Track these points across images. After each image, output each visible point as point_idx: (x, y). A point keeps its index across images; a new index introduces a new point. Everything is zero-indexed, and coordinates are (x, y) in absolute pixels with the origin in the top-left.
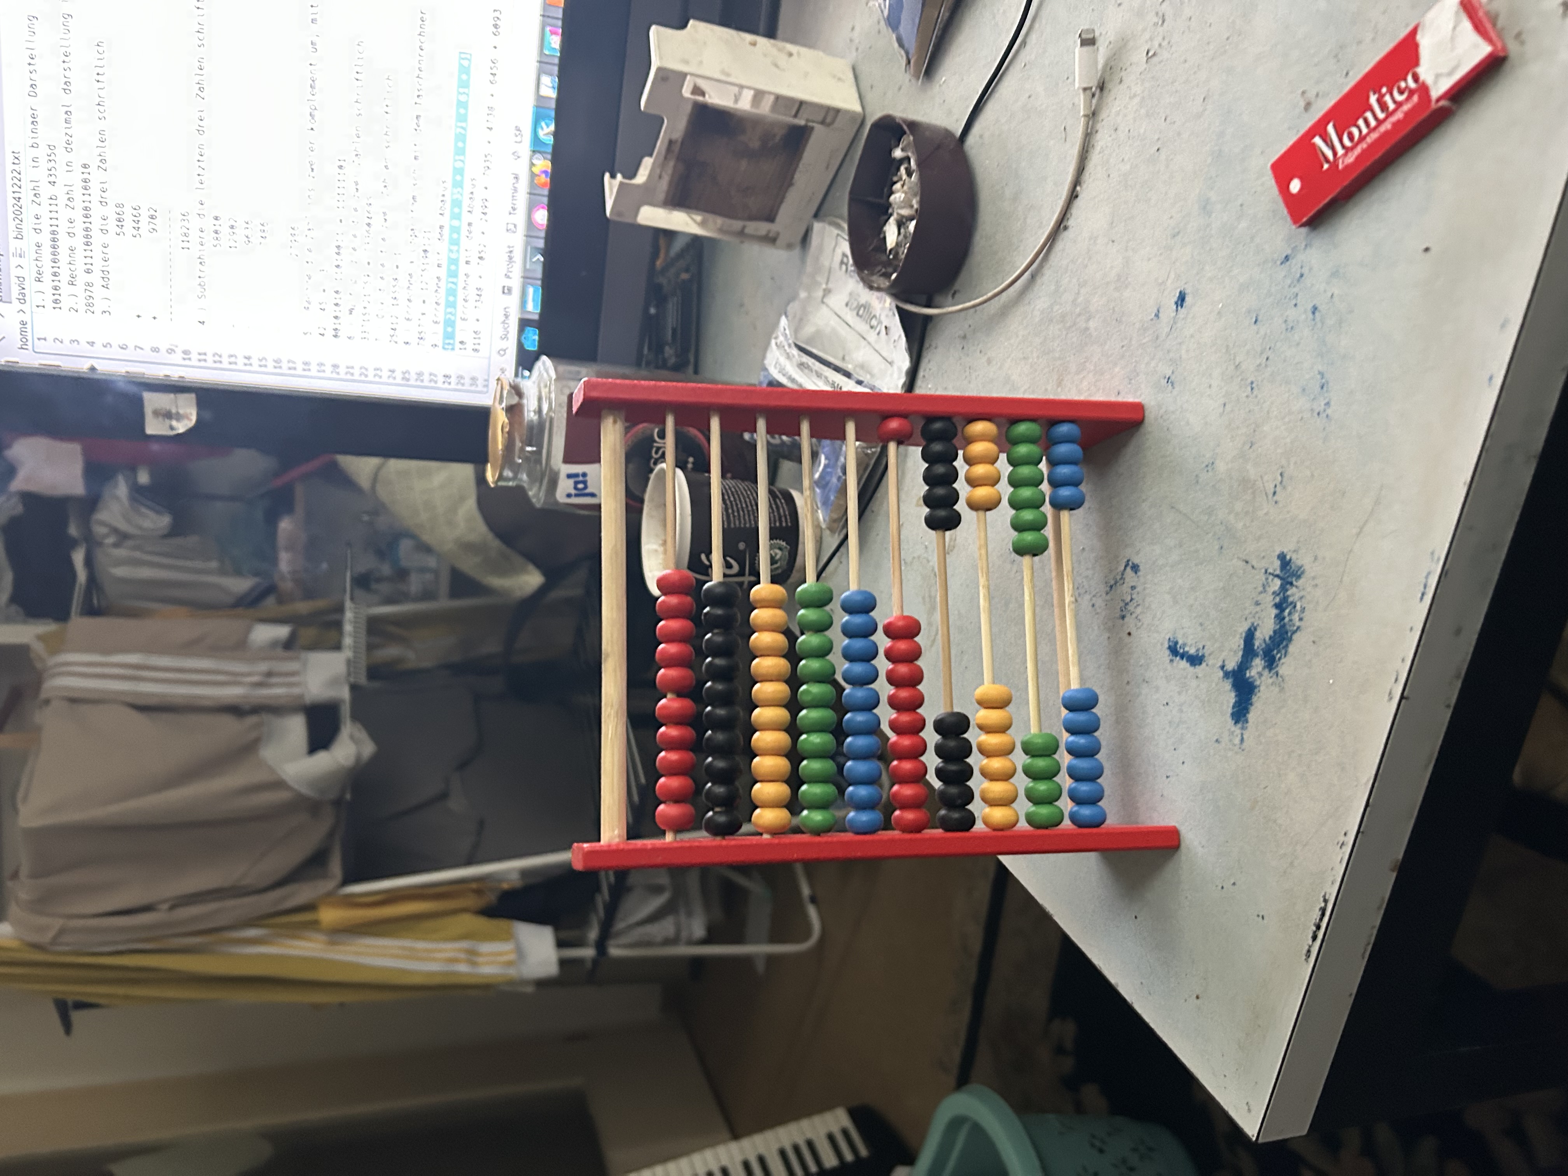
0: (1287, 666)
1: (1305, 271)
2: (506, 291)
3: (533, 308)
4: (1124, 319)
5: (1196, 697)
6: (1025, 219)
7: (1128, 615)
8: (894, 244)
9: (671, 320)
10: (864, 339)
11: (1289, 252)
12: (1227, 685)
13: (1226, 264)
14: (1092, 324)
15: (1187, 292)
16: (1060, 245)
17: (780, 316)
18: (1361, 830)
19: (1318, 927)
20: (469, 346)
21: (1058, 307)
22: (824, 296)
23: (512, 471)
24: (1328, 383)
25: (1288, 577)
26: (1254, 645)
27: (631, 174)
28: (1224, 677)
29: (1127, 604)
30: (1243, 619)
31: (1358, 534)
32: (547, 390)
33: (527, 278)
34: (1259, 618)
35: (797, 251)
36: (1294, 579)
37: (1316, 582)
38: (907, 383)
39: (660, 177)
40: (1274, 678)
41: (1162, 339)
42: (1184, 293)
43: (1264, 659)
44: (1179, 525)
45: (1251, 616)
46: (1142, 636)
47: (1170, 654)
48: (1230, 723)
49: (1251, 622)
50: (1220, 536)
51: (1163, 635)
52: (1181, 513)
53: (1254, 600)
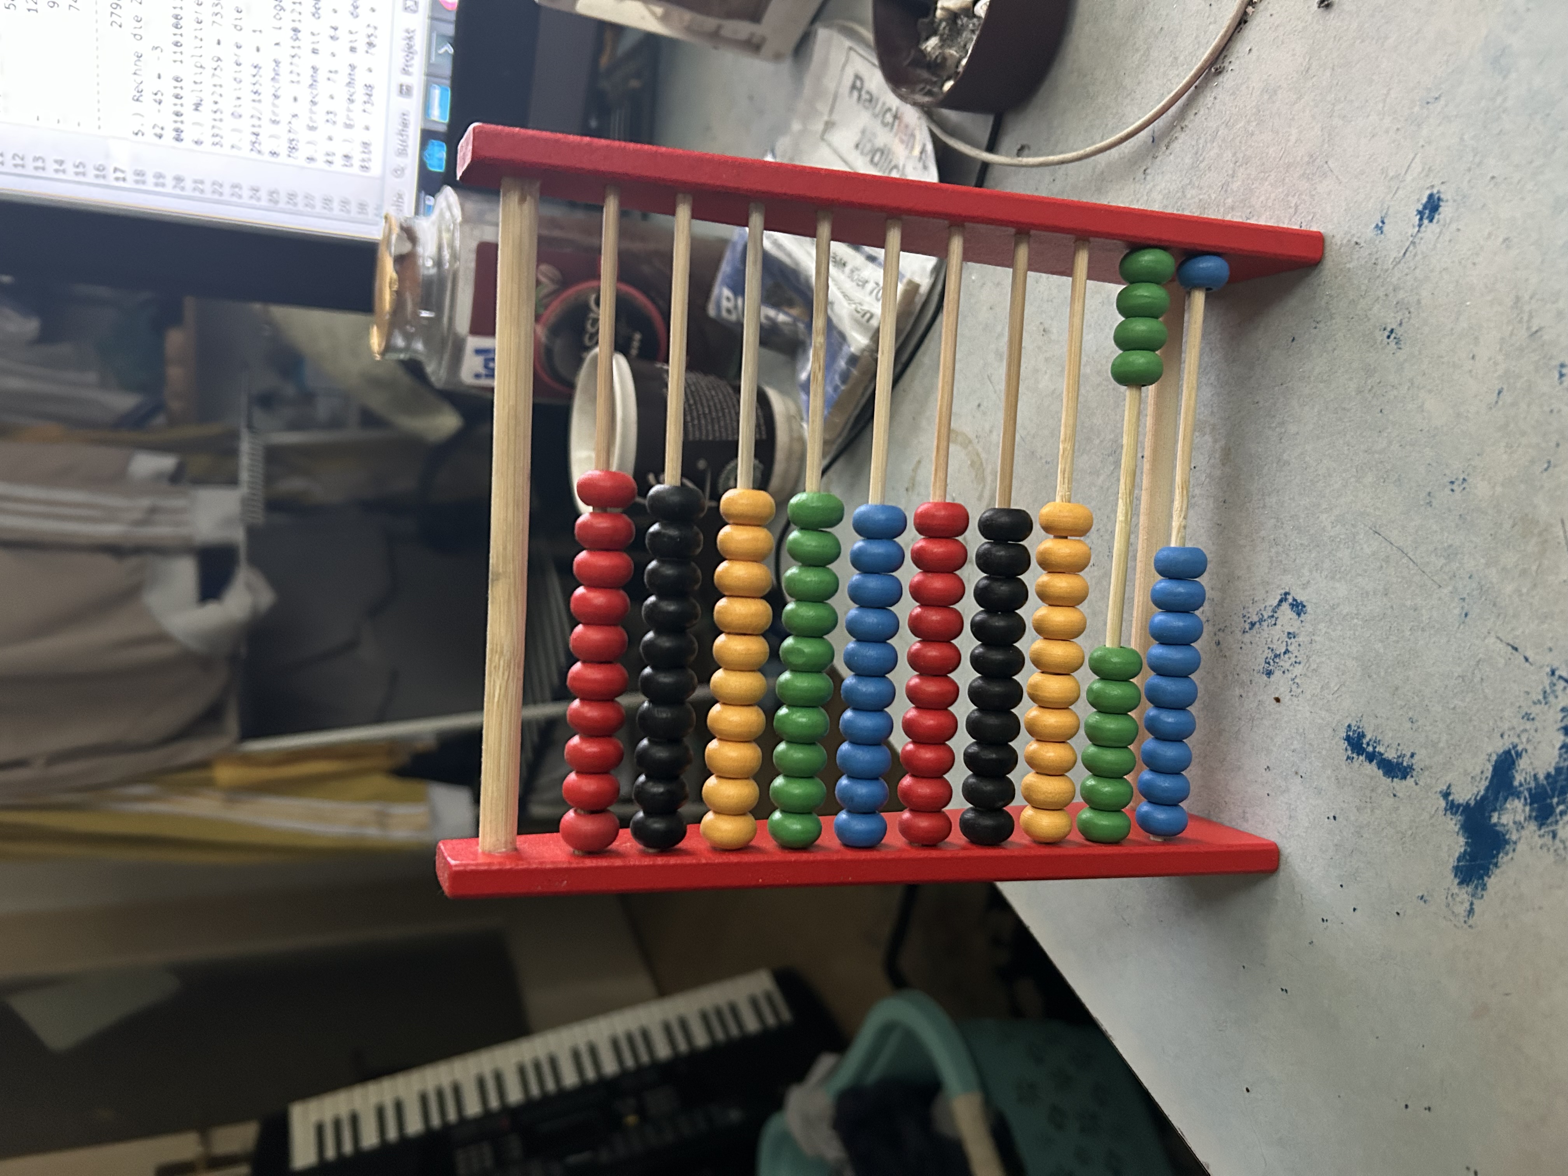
2: (404, 91)
3: (440, 115)
5: (1390, 823)
7: (1278, 673)
12: (1453, 824)
13: (1531, 162)
15: (1442, 196)
20: (356, 162)
22: (825, 131)
23: (403, 340)
26: (1514, 777)
28: (1446, 810)
29: (1276, 656)
30: (1497, 734)
32: (450, 233)
33: (432, 77)
34: (1528, 741)
35: (787, 64)
40: (1548, 839)
41: (1385, 267)
42: (1439, 199)
43: (1531, 804)
44: (1387, 562)
45: (1511, 733)
46: (1300, 708)
47: (1349, 748)
48: (1450, 881)
49: (1512, 743)
50: (1465, 596)
51: (1338, 717)
52: (1391, 543)
53: (1523, 713)
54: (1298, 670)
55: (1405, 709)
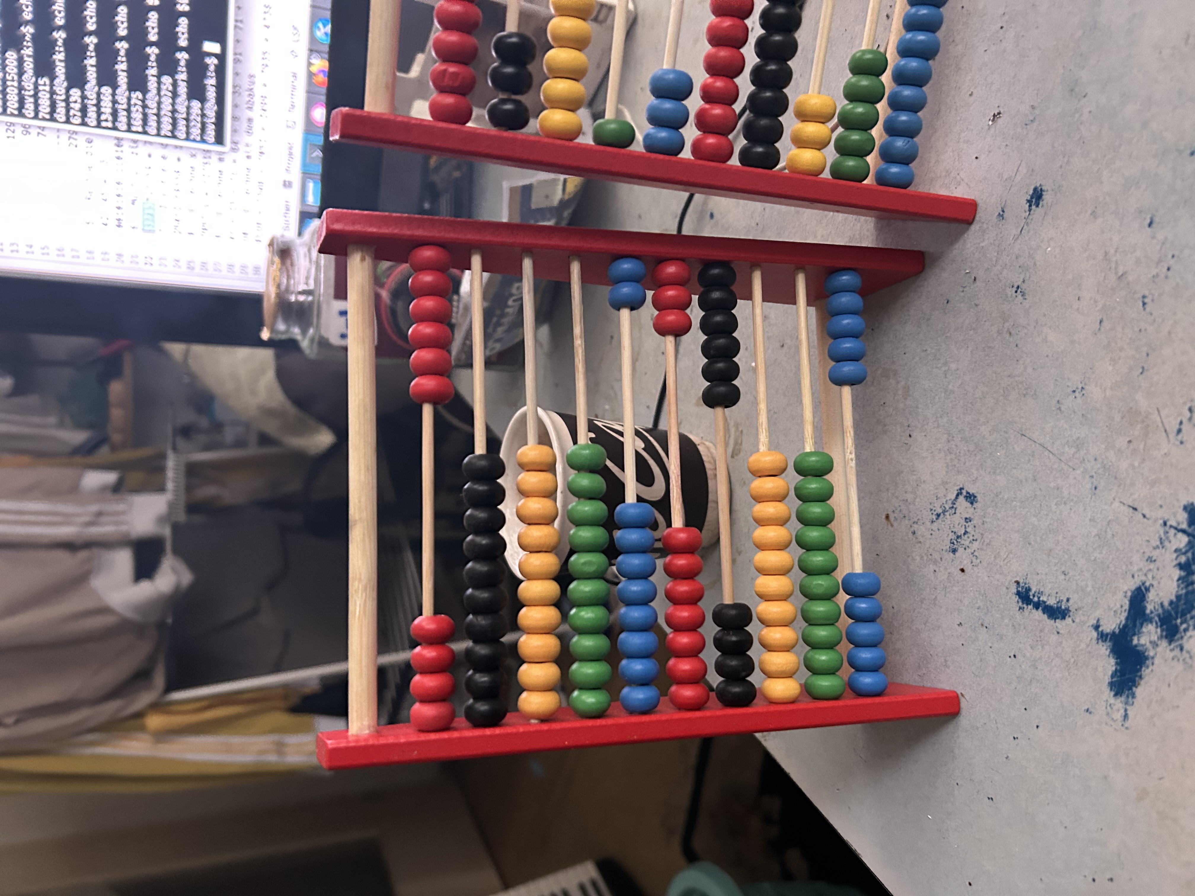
2: (287, 185)
3: (313, 199)
5: (1057, 655)
7: (961, 550)
15: (1043, 188)
26: (1146, 607)
27: (406, 68)
28: (1098, 639)
29: (958, 537)
30: (1129, 576)
33: (307, 174)
34: (1153, 578)
40: (1177, 652)
41: (1008, 243)
42: (1041, 190)
43: (1161, 626)
44: (1033, 456)
45: (1140, 573)
46: (979, 575)
47: (1020, 600)
48: (1108, 694)
49: (1141, 581)
50: (1094, 474)
51: (1009, 578)
52: (1035, 442)
53: (1146, 557)
54: (976, 545)
55: (1059, 565)
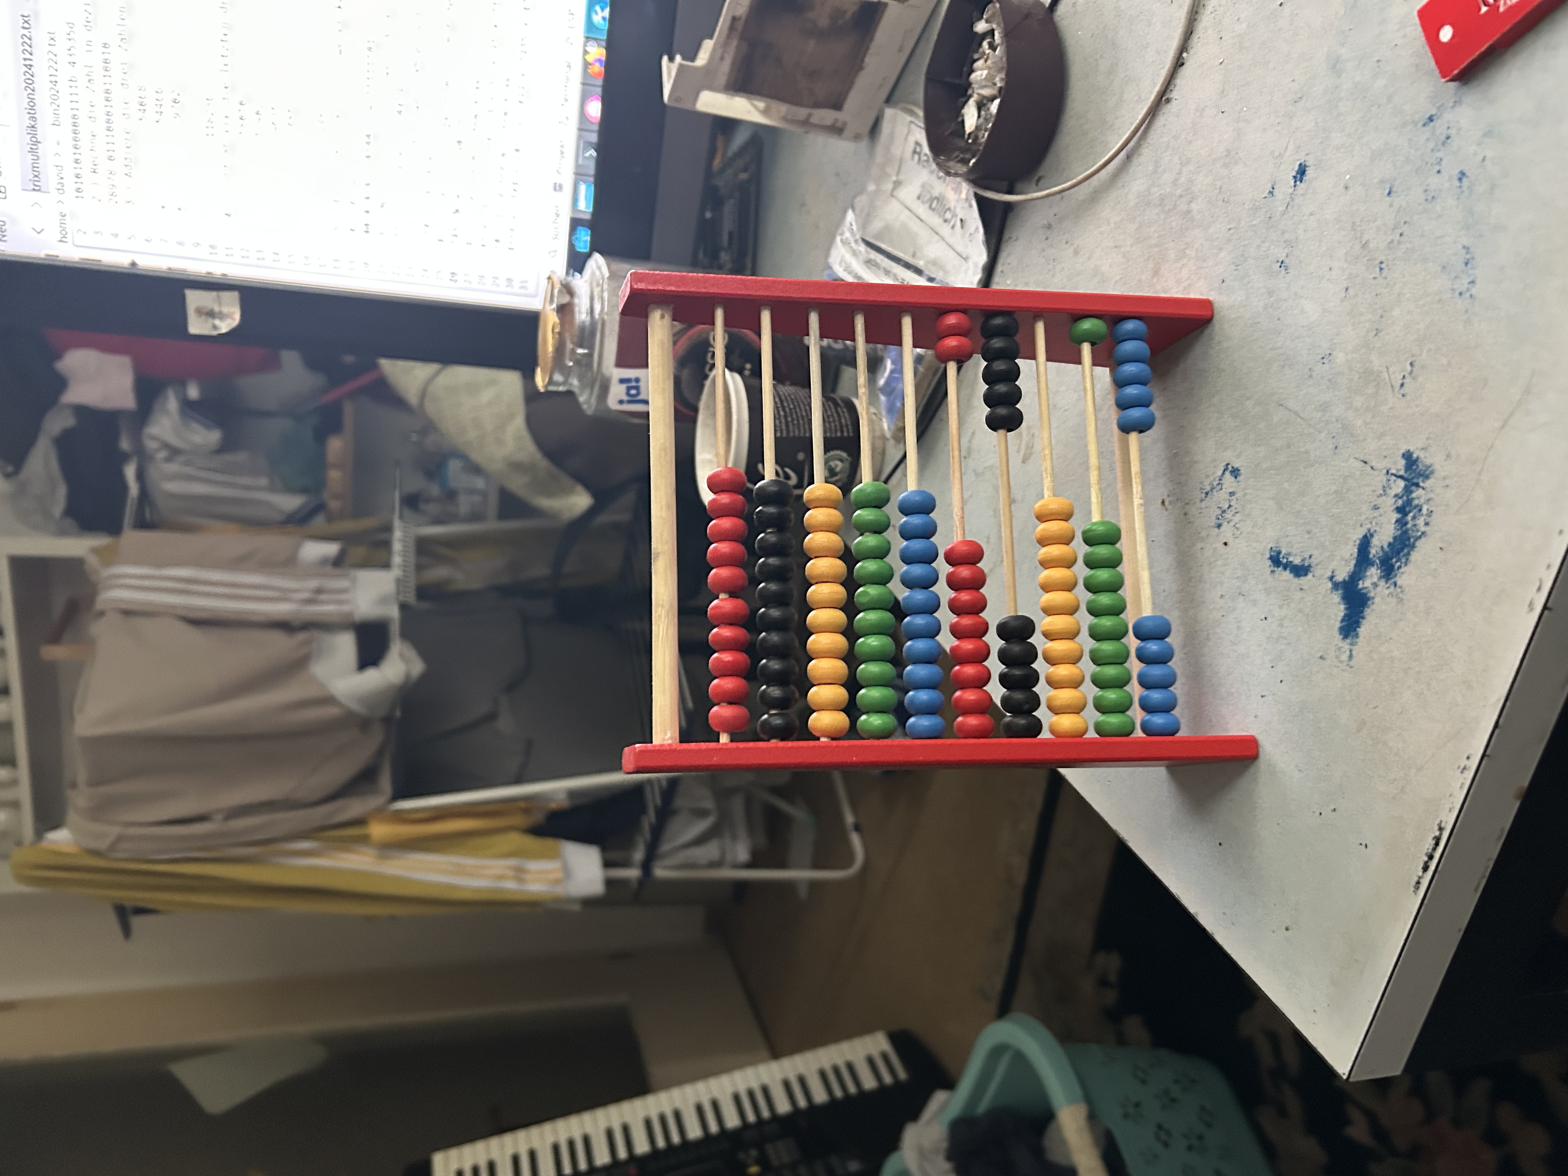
0: (1406, 576)
1: (1452, 132)
2: (558, 188)
3: (585, 206)
4: (1232, 199)
5: (1300, 611)
6: (1122, 93)
7: (1225, 524)
8: (973, 128)
9: (728, 223)
10: (937, 233)
11: (1433, 112)
12: (1337, 597)
13: (1357, 130)
14: (1193, 205)
15: (1307, 164)
16: (1161, 120)
17: (845, 212)
18: (1488, 753)
19: (1431, 857)
21: (1156, 189)
22: (894, 189)
23: (562, 373)
24: (1473, 258)
25: (1413, 478)
26: (1369, 552)
27: (692, 56)
28: (1332, 588)
29: (1224, 512)
30: (1359, 525)
31: (1503, 427)
32: (599, 289)
33: (579, 175)
34: (1377, 524)
35: (864, 143)
36: (1421, 479)
37: (1447, 482)
38: (983, 279)
39: (722, 58)
40: (1392, 589)
42: (1305, 166)
43: (1381, 568)
44: (1288, 424)
45: (1367, 522)
46: (1239, 545)
47: (1272, 564)
48: (1338, 639)
49: (1368, 529)
50: (1335, 434)
51: (1264, 544)
52: (1290, 410)
53: (1372, 504)
54: (1238, 517)
55: (1305, 525)
